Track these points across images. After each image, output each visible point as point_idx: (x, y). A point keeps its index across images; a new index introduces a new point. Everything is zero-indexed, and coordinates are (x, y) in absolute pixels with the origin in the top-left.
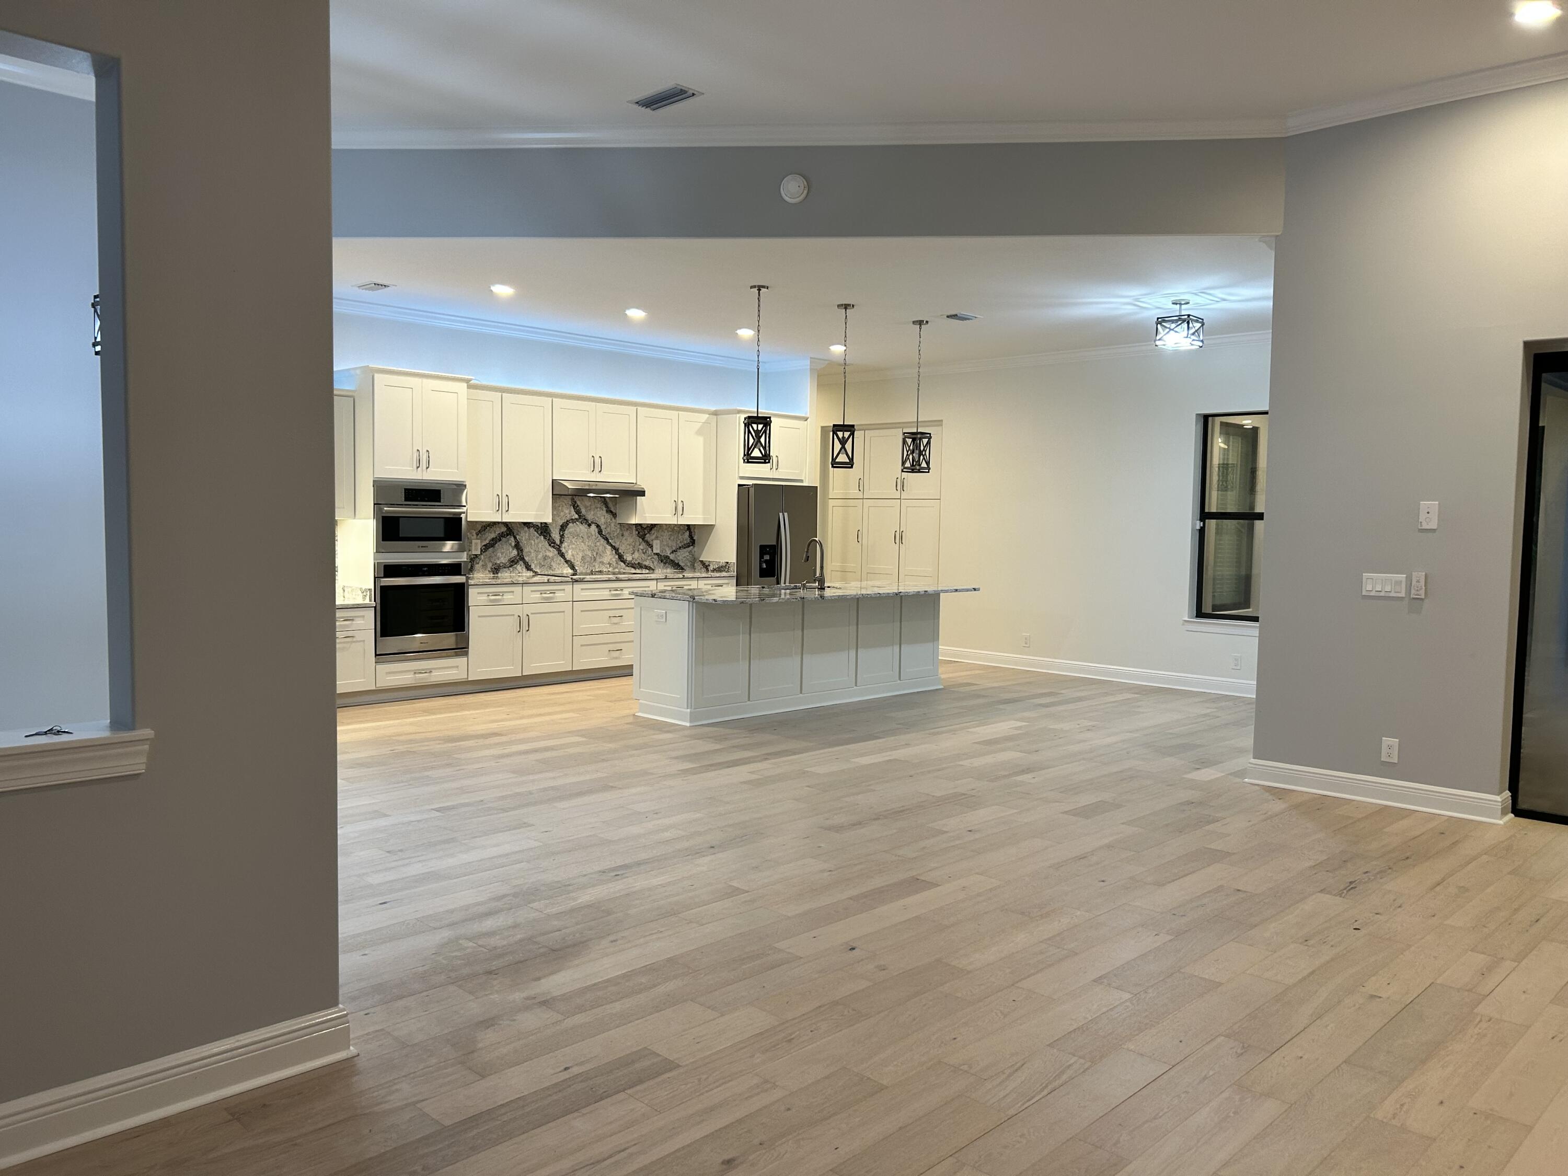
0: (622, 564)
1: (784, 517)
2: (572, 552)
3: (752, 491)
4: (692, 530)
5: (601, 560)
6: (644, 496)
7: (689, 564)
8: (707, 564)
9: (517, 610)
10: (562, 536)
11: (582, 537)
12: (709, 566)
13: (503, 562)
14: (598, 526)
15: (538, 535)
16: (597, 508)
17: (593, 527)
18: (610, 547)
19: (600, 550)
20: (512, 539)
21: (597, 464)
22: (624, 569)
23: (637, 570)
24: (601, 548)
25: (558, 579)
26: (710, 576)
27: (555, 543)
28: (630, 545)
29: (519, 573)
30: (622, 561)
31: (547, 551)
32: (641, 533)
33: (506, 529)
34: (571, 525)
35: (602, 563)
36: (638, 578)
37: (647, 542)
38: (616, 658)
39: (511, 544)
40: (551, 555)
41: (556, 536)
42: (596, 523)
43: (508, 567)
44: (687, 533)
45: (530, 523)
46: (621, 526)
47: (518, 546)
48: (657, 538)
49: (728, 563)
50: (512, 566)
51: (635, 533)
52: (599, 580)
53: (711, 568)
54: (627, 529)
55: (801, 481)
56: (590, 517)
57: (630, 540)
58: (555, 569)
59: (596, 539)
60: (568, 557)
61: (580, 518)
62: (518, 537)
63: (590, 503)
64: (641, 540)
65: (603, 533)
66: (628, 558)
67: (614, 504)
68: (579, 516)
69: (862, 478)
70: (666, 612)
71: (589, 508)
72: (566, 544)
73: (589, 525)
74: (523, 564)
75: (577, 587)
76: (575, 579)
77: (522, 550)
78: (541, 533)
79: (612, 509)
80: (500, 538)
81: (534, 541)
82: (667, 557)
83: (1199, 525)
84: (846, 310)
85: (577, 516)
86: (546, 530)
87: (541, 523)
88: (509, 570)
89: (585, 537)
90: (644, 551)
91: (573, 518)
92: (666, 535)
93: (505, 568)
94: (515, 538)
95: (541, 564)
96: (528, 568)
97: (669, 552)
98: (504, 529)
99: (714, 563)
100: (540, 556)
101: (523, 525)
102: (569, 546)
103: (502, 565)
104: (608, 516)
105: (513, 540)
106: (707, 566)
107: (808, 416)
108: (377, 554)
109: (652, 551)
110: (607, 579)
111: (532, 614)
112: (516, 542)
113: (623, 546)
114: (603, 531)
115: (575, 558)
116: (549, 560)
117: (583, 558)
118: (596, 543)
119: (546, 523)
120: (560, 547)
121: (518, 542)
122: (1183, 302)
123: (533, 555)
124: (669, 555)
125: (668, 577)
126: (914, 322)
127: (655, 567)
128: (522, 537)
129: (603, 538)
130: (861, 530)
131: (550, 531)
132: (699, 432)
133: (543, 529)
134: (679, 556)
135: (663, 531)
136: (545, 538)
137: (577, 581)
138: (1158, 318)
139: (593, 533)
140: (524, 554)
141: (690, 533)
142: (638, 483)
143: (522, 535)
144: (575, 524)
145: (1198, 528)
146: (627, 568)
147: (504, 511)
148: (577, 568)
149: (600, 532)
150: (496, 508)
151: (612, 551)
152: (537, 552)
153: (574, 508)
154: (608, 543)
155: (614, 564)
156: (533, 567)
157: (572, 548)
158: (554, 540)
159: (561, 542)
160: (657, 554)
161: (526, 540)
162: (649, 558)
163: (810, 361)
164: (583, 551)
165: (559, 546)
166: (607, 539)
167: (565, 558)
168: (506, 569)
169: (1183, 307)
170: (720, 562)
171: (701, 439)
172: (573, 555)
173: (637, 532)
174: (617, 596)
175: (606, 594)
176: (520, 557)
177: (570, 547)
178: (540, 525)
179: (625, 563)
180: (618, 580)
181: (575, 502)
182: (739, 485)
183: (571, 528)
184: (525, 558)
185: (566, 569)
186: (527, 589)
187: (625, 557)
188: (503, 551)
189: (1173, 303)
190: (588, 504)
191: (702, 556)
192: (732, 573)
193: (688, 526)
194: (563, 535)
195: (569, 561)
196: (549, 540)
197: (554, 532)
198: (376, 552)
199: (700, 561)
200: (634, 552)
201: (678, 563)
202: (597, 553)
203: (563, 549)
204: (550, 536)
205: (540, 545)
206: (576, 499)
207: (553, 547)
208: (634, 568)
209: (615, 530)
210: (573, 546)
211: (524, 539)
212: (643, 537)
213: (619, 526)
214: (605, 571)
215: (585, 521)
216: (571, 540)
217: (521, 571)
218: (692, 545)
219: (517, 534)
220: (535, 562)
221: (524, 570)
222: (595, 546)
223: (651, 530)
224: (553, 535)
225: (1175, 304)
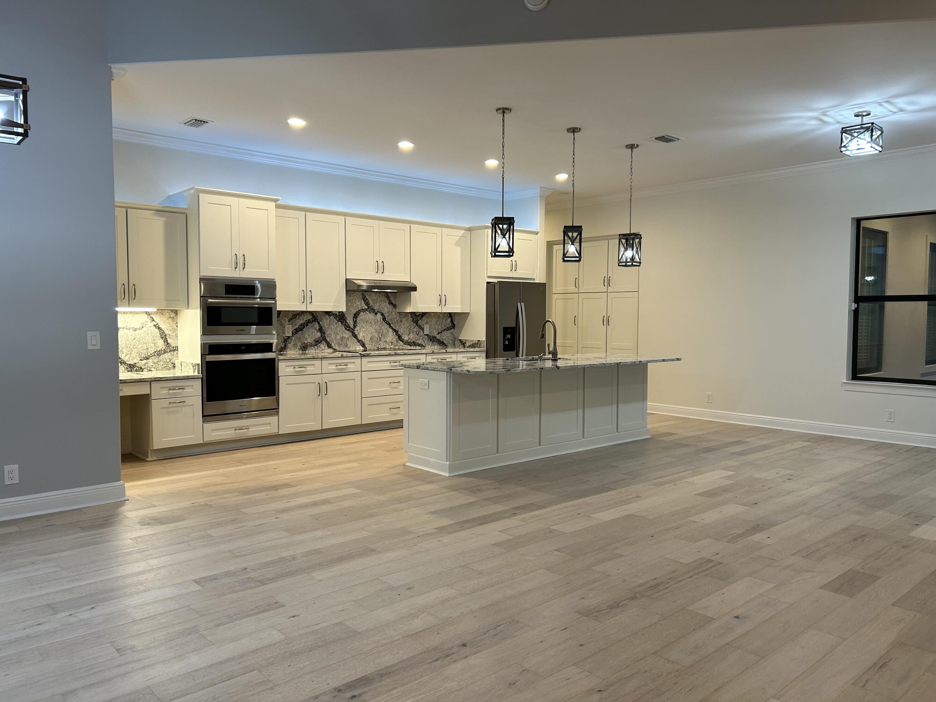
0: (401, 342)
1: (521, 306)
2: (363, 334)
3: (497, 287)
4: (453, 317)
5: (385, 340)
6: (416, 291)
7: (451, 342)
8: (464, 342)
9: (317, 379)
10: (355, 322)
11: (370, 323)
12: (466, 343)
13: (310, 342)
14: (382, 314)
15: (336, 321)
16: (382, 301)
17: (379, 315)
18: (392, 330)
19: (384, 332)
20: (317, 324)
21: (380, 267)
22: (402, 346)
23: (412, 347)
24: (385, 331)
25: (350, 355)
26: (466, 351)
27: (349, 327)
28: (407, 328)
29: (322, 350)
30: (401, 340)
31: (343, 333)
32: (415, 320)
33: (311, 317)
34: (362, 313)
35: (386, 342)
36: (411, 353)
37: (420, 326)
38: (395, 414)
39: (316, 329)
40: (346, 336)
41: (350, 322)
42: (381, 312)
43: (313, 346)
44: (449, 319)
45: (330, 312)
46: (399, 314)
47: (321, 330)
48: (427, 323)
49: (479, 341)
50: (317, 345)
51: (410, 319)
52: (381, 354)
53: (467, 345)
54: (405, 317)
55: (534, 279)
56: (376, 307)
57: (407, 325)
58: (350, 347)
59: (381, 324)
60: (360, 337)
61: (369, 309)
62: (321, 323)
63: (376, 297)
64: (415, 324)
65: (386, 320)
66: (406, 338)
67: (394, 298)
68: (368, 307)
69: (578, 278)
70: (429, 381)
71: (375, 301)
72: (358, 328)
73: (376, 314)
74: (325, 343)
75: (365, 360)
76: (363, 354)
77: (324, 333)
78: (339, 319)
79: (393, 302)
80: (307, 323)
81: (334, 326)
82: (435, 337)
83: (854, 306)
84: (574, 134)
85: (366, 307)
86: (343, 317)
87: (339, 312)
88: (314, 348)
89: (373, 323)
90: (417, 332)
91: (363, 308)
92: (434, 320)
93: (311, 346)
94: (319, 323)
95: (339, 343)
96: (329, 346)
97: (436, 334)
98: (310, 317)
99: (469, 341)
100: (338, 337)
101: (325, 314)
102: (360, 329)
103: (308, 344)
104: (390, 307)
105: (317, 325)
106: (464, 343)
107: (538, 230)
108: (202, 336)
109: (423, 332)
110: (388, 354)
111: (329, 381)
112: (319, 326)
113: (402, 329)
114: (387, 318)
115: (366, 338)
116: (346, 340)
117: (371, 339)
118: (381, 327)
119: (342, 312)
120: (353, 330)
121: (321, 327)
122: (865, 114)
123: (333, 336)
124: (436, 335)
125: (434, 352)
126: (627, 147)
127: (426, 345)
128: (325, 323)
129: (386, 323)
130: (577, 316)
131: (346, 318)
132: (457, 244)
133: (341, 317)
134: (443, 336)
135: (431, 317)
136: (341, 324)
137: (364, 356)
138: (843, 128)
139: (379, 320)
140: (326, 335)
141: (452, 319)
142: (412, 282)
143: (324, 321)
144: (365, 313)
145: (853, 308)
146: (405, 345)
147: (308, 303)
148: (366, 346)
149: (384, 319)
150: (302, 300)
151: (393, 333)
152: (336, 334)
153: (364, 301)
154: (390, 326)
155: (395, 342)
156: (333, 345)
157: (363, 331)
158: (349, 325)
159: (355, 326)
160: (427, 335)
161: (327, 325)
162: (421, 338)
163: (540, 190)
164: (371, 333)
165: (352, 329)
166: (389, 324)
167: (357, 339)
168: (313, 347)
170: (473, 340)
171: (459, 249)
172: (363, 336)
173: (412, 319)
174: (395, 367)
175: (387, 365)
176: (323, 338)
177: (362, 330)
178: (338, 314)
179: (403, 342)
180: (396, 354)
181: (365, 296)
182: (488, 283)
183: (362, 316)
184: (327, 339)
185: (359, 347)
186: (325, 362)
187: (403, 338)
188: (309, 333)
190: (375, 298)
191: (460, 337)
192: (483, 348)
193: (450, 313)
194: (356, 321)
195: (360, 340)
196: (345, 325)
197: (349, 319)
198: (202, 335)
199: (459, 340)
200: (410, 334)
201: (443, 342)
202: (382, 335)
203: (356, 332)
204: (346, 322)
205: (338, 329)
206: (366, 294)
207: (348, 330)
208: (410, 345)
209: (395, 317)
210: (364, 330)
211: (325, 324)
212: (416, 322)
213: (398, 314)
214: (388, 348)
215: (372, 311)
216: (362, 325)
217: (323, 348)
218: (453, 328)
219: (321, 321)
220: (335, 342)
221: (326, 348)
222: (381, 329)
223: (422, 317)
224: (348, 321)
225: (856, 116)
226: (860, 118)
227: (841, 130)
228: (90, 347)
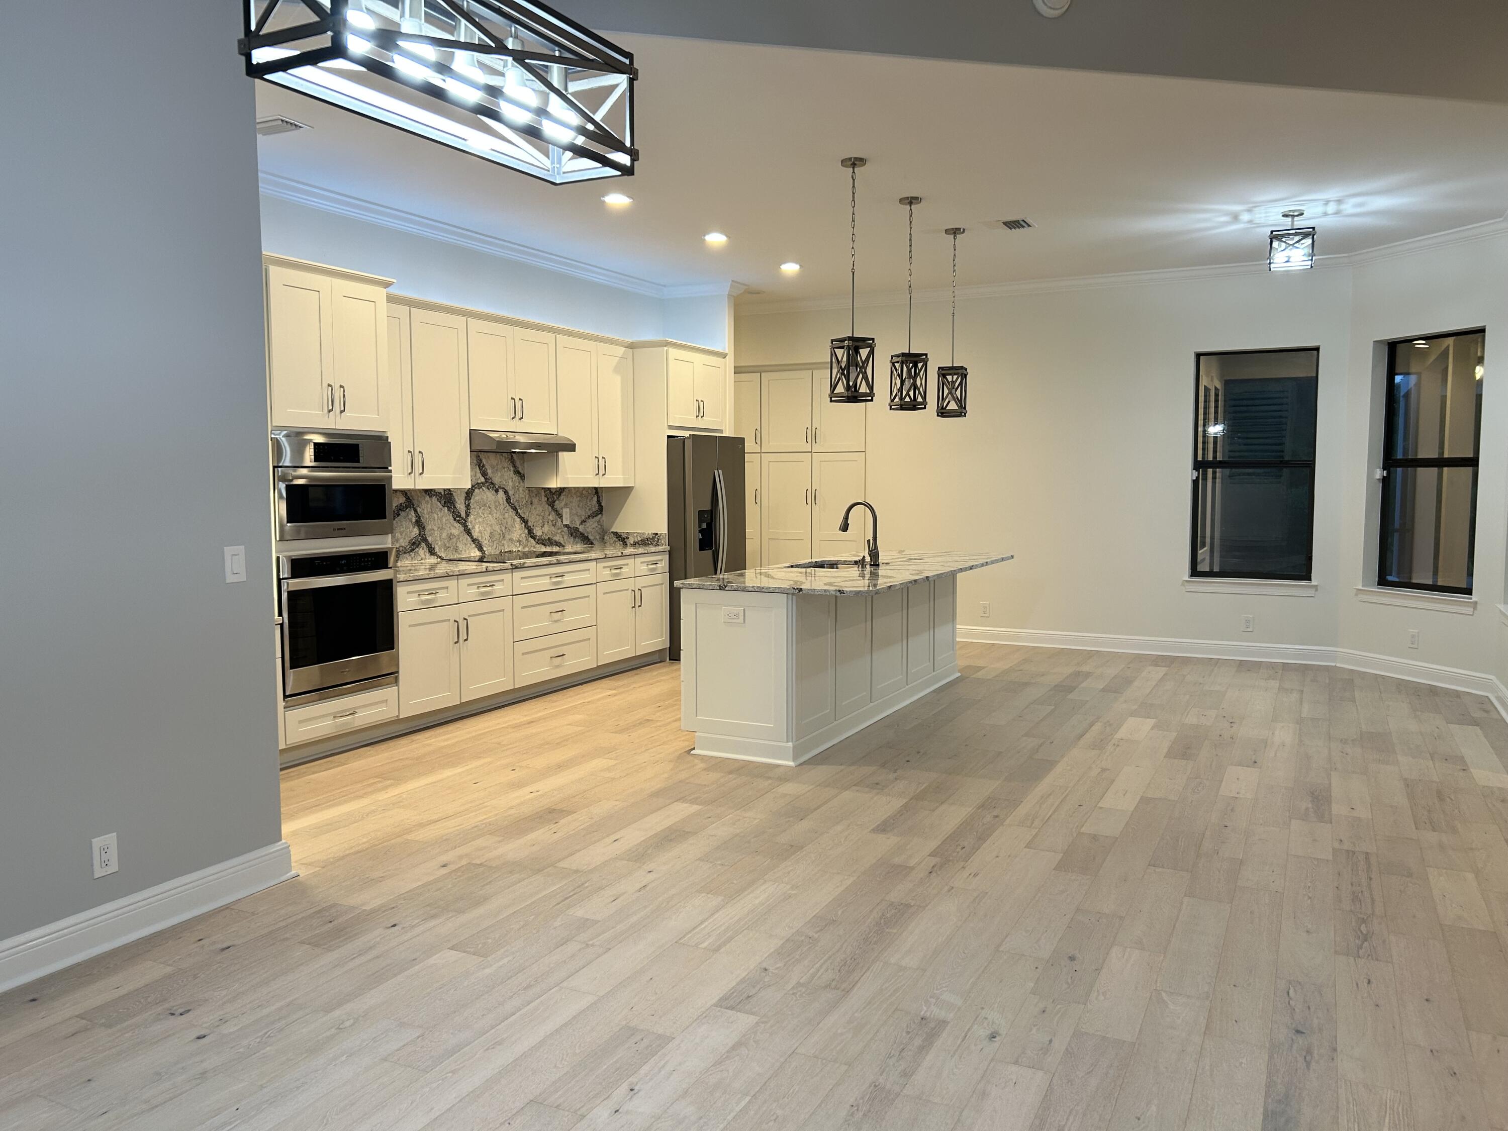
0: (532, 540)
1: (719, 474)
2: (479, 527)
3: (688, 445)
4: (600, 494)
5: (510, 537)
6: (575, 451)
7: (598, 537)
8: (624, 536)
9: (453, 613)
10: (468, 507)
11: (490, 508)
12: (628, 538)
13: (403, 545)
14: (506, 492)
15: (441, 506)
16: (504, 468)
17: (501, 492)
18: (519, 519)
19: (509, 523)
20: (413, 513)
21: (518, 410)
22: (535, 548)
23: (547, 547)
24: (510, 521)
25: (497, 566)
26: (646, 552)
27: (460, 516)
28: (539, 516)
29: (422, 559)
30: (532, 537)
31: (452, 528)
32: (550, 500)
33: (404, 499)
34: (477, 490)
35: (511, 540)
37: (556, 511)
39: (411, 521)
40: (455, 532)
41: (461, 506)
42: (504, 488)
43: (408, 552)
44: (595, 498)
45: (431, 490)
46: (529, 490)
47: (419, 523)
48: (566, 505)
49: (657, 534)
50: (413, 550)
51: (544, 499)
52: (540, 564)
53: (631, 540)
54: (536, 495)
55: (721, 431)
56: (497, 480)
57: (540, 509)
58: (461, 551)
59: (504, 509)
60: (476, 535)
61: (486, 482)
62: (419, 510)
63: (496, 462)
64: (550, 508)
65: (511, 501)
66: (538, 532)
67: (521, 462)
68: (486, 479)
69: (759, 429)
70: (744, 610)
71: (496, 468)
72: (472, 517)
73: (497, 491)
74: (425, 546)
75: (518, 574)
76: (514, 565)
77: (424, 528)
78: (445, 503)
79: (520, 470)
80: (398, 512)
81: (438, 515)
82: (577, 529)
83: (1196, 474)
84: (911, 206)
85: (483, 480)
86: (450, 499)
87: (445, 490)
88: (410, 555)
89: (493, 507)
90: (554, 522)
91: (479, 482)
92: (575, 500)
93: (405, 553)
94: (416, 511)
95: (445, 545)
96: (432, 552)
97: (578, 523)
98: (402, 500)
99: (635, 535)
100: (444, 535)
101: (424, 494)
102: (475, 520)
103: (401, 549)
104: (516, 478)
105: (414, 515)
106: (624, 539)
107: (726, 351)
108: (281, 542)
109: (562, 522)
110: (548, 562)
111: (469, 616)
112: (416, 517)
113: (533, 517)
114: (512, 498)
115: (483, 535)
116: (455, 539)
117: (491, 535)
118: (504, 515)
119: (449, 490)
120: (466, 521)
121: (419, 517)
122: (1296, 214)
123: (437, 533)
124: (578, 527)
125: (607, 556)
126: (947, 231)
127: (565, 543)
128: (424, 510)
129: (512, 508)
131: (455, 499)
132: (617, 370)
133: (446, 497)
134: (588, 527)
135: (572, 496)
136: (449, 510)
138: (1272, 232)
139: (501, 503)
140: (426, 532)
141: (598, 497)
142: (559, 435)
143: (423, 507)
144: (481, 490)
145: (1194, 478)
146: (538, 546)
147: (417, 474)
148: (485, 549)
149: (508, 500)
150: (407, 470)
151: (521, 524)
152: (441, 529)
153: (479, 468)
154: (517, 514)
155: (524, 541)
156: (437, 550)
157: (479, 522)
158: (459, 512)
159: (467, 515)
160: (566, 526)
161: (428, 513)
162: (559, 531)
163: (731, 285)
164: (491, 525)
165: (464, 520)
166: (515, 509)
167: (472, 537)
168: (407, 555)
169: (1296, 219)
170: (643, 533)
171: (618, 379)
172: (480, 532)
173: (546, 499)
174: (557, 585)
175: (545, 582)
176: (422, 537)
177: (477, 521)
178: (443, 493)
179: (534, 539)
180: (559, 563)
181: (481, 460)
182: (669, 437)
183: (478, 495)
184: (428, 538)
185: (473, 551)
186: (464, 582)
187: (535, 532)
188: (402, 529)
189: (1283, 216)
190: (494, 462)
191: (614, 526)
192: (664, 547)
193: (596, 488)
194: (469, 505)
195: (476, 539)
196: (453, 512)
197: (459, 502)
198: (281, 540)
199: (612, 532)
200: (544, 525)
201: (587, 537)
202: (506, 528)
203: (470, 524)
204: (455, 507)
205: (444, 520)
206: (482, 455)
207: (458, 521)
208: (544, 545)
209: (524, 496)
210: (481, 520)
211: (425, 512)
212: (552, 504)
213: (527, 491)
214: (515, 551)
215: (492, 486)
216: (478, 512)
217: (423, 556)
218: (601, 513)
219: (418, 506)
220: (439, 544)
221: (428, 555)
222: (504, 519)
223: (560, 495)
224: (458, 506)
225: (1285, 216)
226: (1290, 219)
227: (1270, 233)
228: (230, 578)
